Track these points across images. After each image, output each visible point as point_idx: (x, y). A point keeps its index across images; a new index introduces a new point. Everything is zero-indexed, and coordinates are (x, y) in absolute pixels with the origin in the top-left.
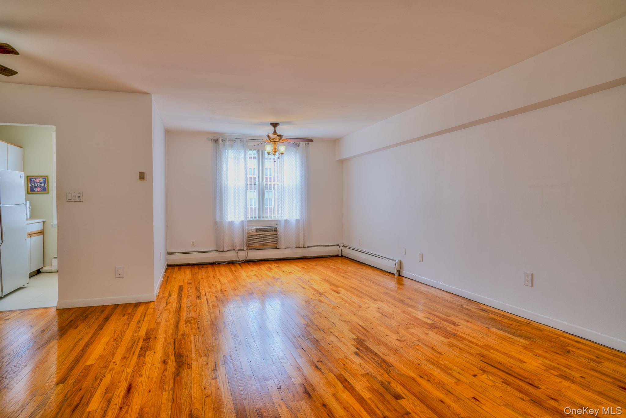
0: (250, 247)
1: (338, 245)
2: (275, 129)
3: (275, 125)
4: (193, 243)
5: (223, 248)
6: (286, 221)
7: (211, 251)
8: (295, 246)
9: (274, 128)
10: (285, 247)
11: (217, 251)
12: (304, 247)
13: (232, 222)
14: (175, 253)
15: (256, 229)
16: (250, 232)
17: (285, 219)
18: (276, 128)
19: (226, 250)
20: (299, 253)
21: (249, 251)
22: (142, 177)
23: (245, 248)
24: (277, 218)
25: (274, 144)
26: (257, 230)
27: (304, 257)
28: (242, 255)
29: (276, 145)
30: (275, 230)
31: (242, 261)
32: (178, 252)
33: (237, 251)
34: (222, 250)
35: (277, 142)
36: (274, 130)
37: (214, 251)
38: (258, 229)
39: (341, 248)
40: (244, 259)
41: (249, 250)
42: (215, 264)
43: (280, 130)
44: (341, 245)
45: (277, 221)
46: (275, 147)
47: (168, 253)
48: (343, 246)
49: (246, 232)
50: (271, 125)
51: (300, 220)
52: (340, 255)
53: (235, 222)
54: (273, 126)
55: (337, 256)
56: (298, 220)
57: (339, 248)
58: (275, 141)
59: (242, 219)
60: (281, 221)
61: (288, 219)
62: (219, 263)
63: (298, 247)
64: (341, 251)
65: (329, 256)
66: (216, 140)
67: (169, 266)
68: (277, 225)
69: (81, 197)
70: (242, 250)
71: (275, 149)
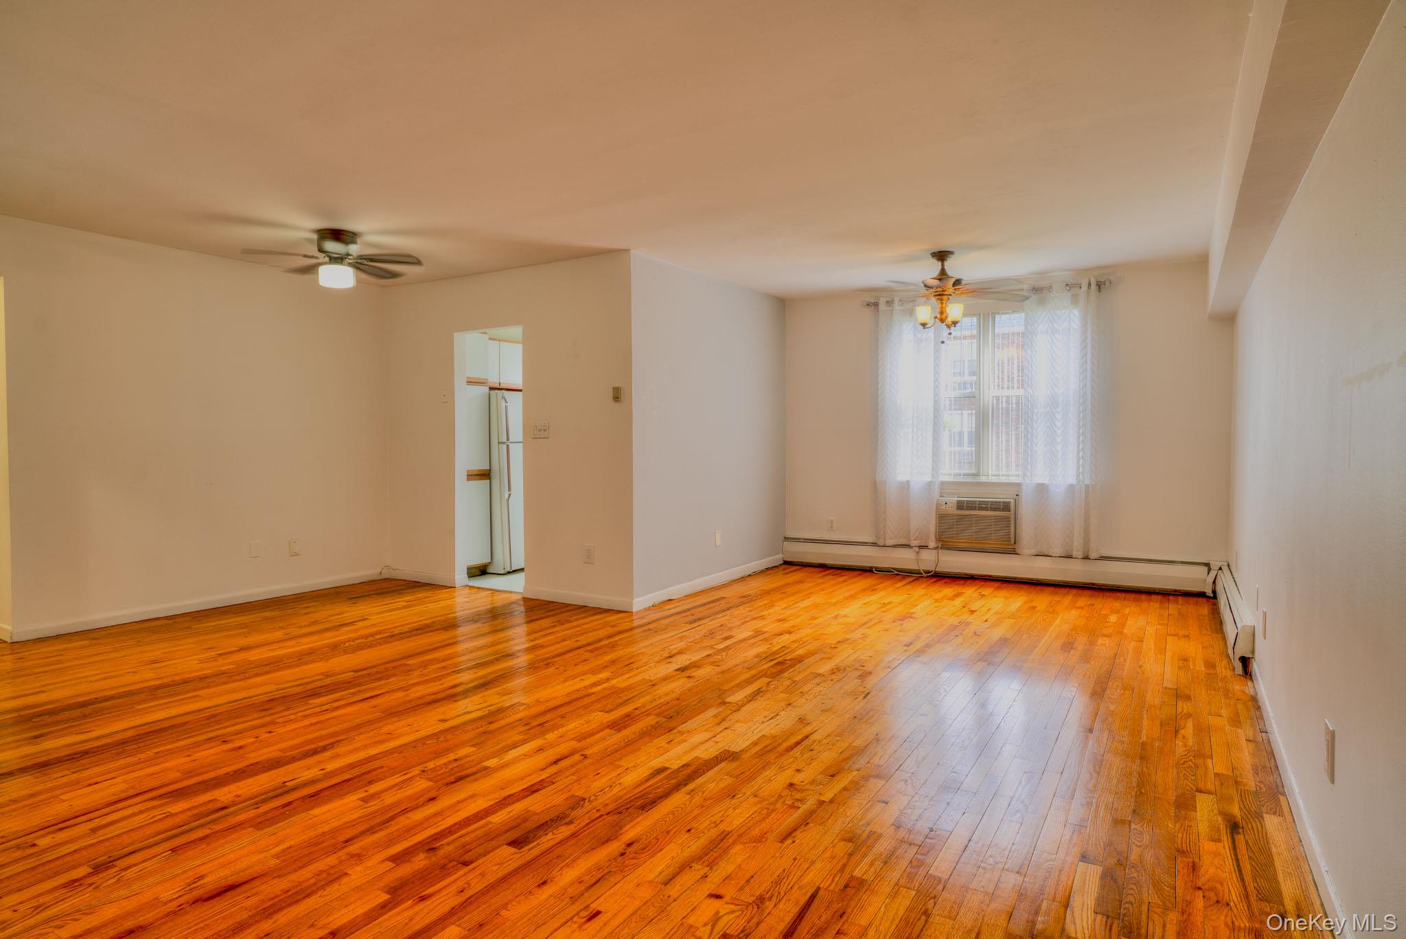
0: (945, 544)
1: (1207, 565)
2: (943, 265)
3: (941, 256)
4: (832, 522)
5: (885, 539)
6: (1042, 489)
7: (865, 543)
8: (1057, 551)
9: (940, 263)
10: (1034, 552)
11: (874, 544)
12: (1086, 558)
13: (908, 482)
14: (799, 539)
15: (959, 502)
16: (943, 507)
17: (1040, 481)
18: (946, 263)
19: (890, 545)
20: (1075, 571)
21: (940, 551)
22: (617, 395)
23: (932, 544)
24: (1013, 480)
25: (939, 302)
26: (960, 505)
27: (1093, 584)
28: (928, 560)
30: (1006, 507)
31: (928, 572)
32: (805, 539)
33: (917, 549)
34: (882, 544)
36: (940, 268)
37: (872, 543)
38: (963, 501)
39: (1213, 574)
40: (931, 568)
41: (941, 548)
42: (872, 571)
43: (954, 267)
44: (1215, 566)
45: (1019, 485)
46: (942, 308)
47: (786, 539)
48: (1220, 569)
49: (934, 507)
50: (933, 257)
51: (1075, 485)
52: (1209, 593)
53: (912, 485)
54: (938, 260)
55: (1202, 595)
56: (1071, 485)
57: (1208, 574)
58: (940, 295)
59: (928, 478)
60: (1024, 487)
61: (1046, 481)
62: (880, 570)
63: (1070, 557)
64: (1214, 582)
65: (1175, 591)
66: (876, 305)
67: (786, 563)
68: (1017, 495)
69: (547, 431)
70: (926, 547)
71: (942, 313)
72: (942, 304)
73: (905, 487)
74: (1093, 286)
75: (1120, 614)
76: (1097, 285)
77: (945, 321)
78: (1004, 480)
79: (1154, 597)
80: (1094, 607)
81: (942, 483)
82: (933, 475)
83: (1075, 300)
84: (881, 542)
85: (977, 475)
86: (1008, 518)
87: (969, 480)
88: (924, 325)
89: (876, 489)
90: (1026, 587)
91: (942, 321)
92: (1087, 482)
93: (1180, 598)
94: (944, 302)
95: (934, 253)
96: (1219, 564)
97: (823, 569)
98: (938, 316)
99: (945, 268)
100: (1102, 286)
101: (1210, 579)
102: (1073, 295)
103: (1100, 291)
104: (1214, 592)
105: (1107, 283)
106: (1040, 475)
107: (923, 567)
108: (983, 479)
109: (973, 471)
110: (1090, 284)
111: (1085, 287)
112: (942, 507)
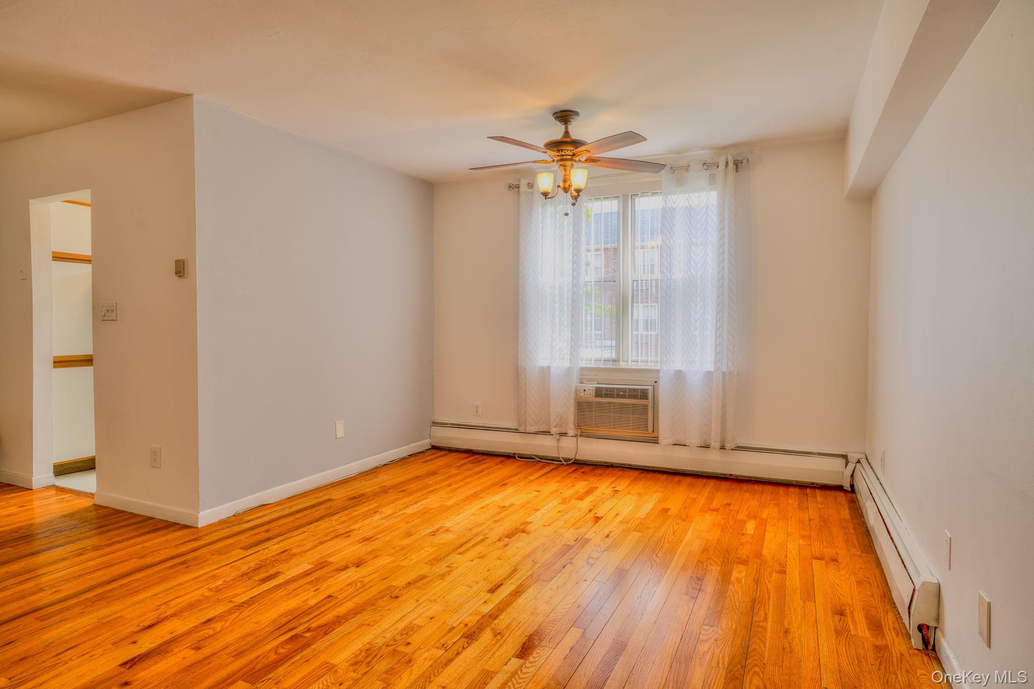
0: (583, 432)
1: (845, 457)
2: (566, 128)
3: (564, 116)
4: (477, 407)
5: (525, 426)
6: (679, 375)
7: (510, 429)
9: (563, 127)
10: (672, 440)
11: (516, 431)
12: (723, 448)
13: (549, 367)
14: (446, 424)
15: (597, 388)
16: (582, 394)
17: (677, 369)
18: (569, 124)
19: (531, 430)
20: (714, 462)
21: (580, 439)
22: (180, 269)
23: (571, 432)
24: (651, 366)
25: (562, 167)
26: (599, 393)
28: (569, 448)
29: (568, 171)
30: (644, 395)
31: (567, 460)
32: (452, 424)
33: (557, 436)
34: (523, 431)
35: (569, 163)
36: (564, 131)
37: (514, 429)
38: (602, 388)
39: (851, 466)
40: (570, 455)
41: (579, 435)
42: (514, 457)
43: (577, 131)
44: (853, 457)
45: (657, 372)
46: (565, 175)
47: (435, 424)
48: (859, 462)
49: (573, 395)
50: (556, 118)
51: (712, 372)
52: (847, 486)
53: (552, 370)
54: (561, 121)
55: (839, 488)
56: (709, 374)
57: (846, 466)
58: (562, 160)
59: (567, 364)
60: (661, 374)
61: (683, 369)
62: (522, 457)
63: (708, 447)
64: (852, 476)
65: (812, 483)
66: (518, 187)
67: (434, 448)
68: (656, 382)
69: (115, 311)
70: (564, 434)
71: (565, 181)
72: (565, 170)
73: (545, 372)
74: (731, 165)
75: (758, 519)
76: (734, 163)
77: (568, 190)
78: (641, 366)
79: (791, 490)
80: (731, 507)
81: (582, 369)
82: (571, 361)
83: (712, 178)
84: (522, 429)
85: (616, 361)
86: (646, 406)
87: (610, 366)
88: (545, 194)
89: (517, 374)
90: (664, 477)
91: (566, 190)
92: (724, 370)
93: (817, 491)
94: (568, 168)
95: (556, 113)
96: (857, 456)
97: (469, 455)
98: (562, 185)
99: (569, 131)
100: (740, 165)
101: (848, 472)
102: (710, 175)
103: (737, 171)
104: (852, 486)
105: (745, 161)
106: (678, 363)
107: (563, 455)
108: (623, 365)
109: (614, 356)
110: (727, 163)
111: (722, 165)
112: (580, 395)
